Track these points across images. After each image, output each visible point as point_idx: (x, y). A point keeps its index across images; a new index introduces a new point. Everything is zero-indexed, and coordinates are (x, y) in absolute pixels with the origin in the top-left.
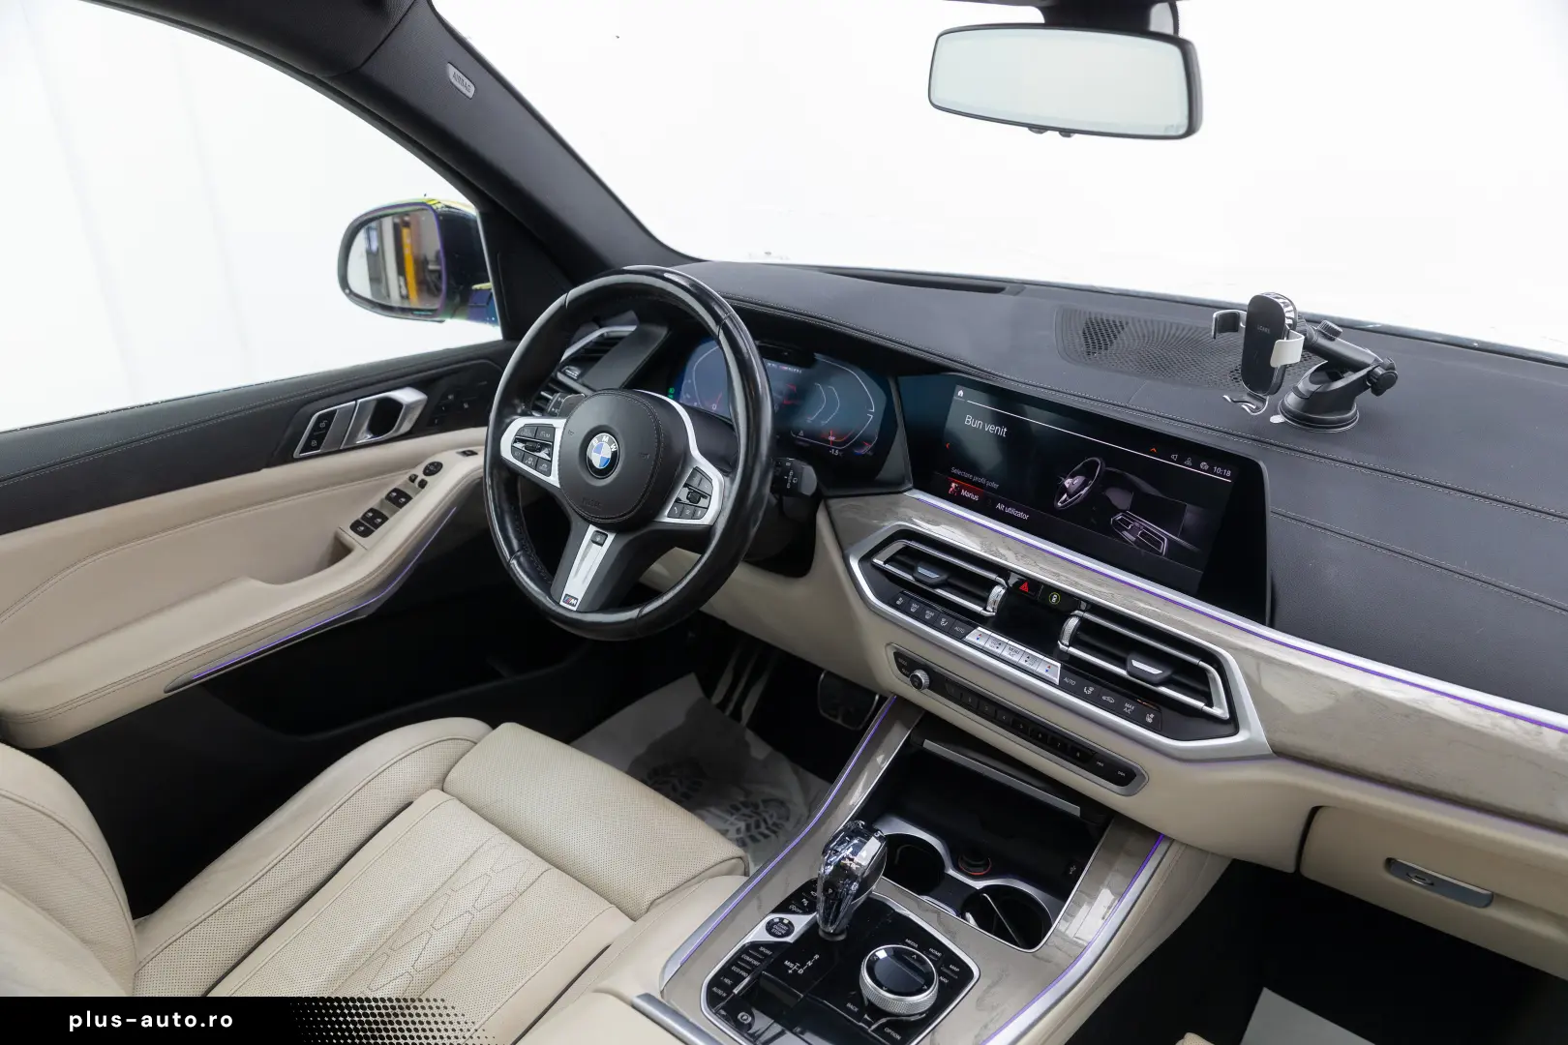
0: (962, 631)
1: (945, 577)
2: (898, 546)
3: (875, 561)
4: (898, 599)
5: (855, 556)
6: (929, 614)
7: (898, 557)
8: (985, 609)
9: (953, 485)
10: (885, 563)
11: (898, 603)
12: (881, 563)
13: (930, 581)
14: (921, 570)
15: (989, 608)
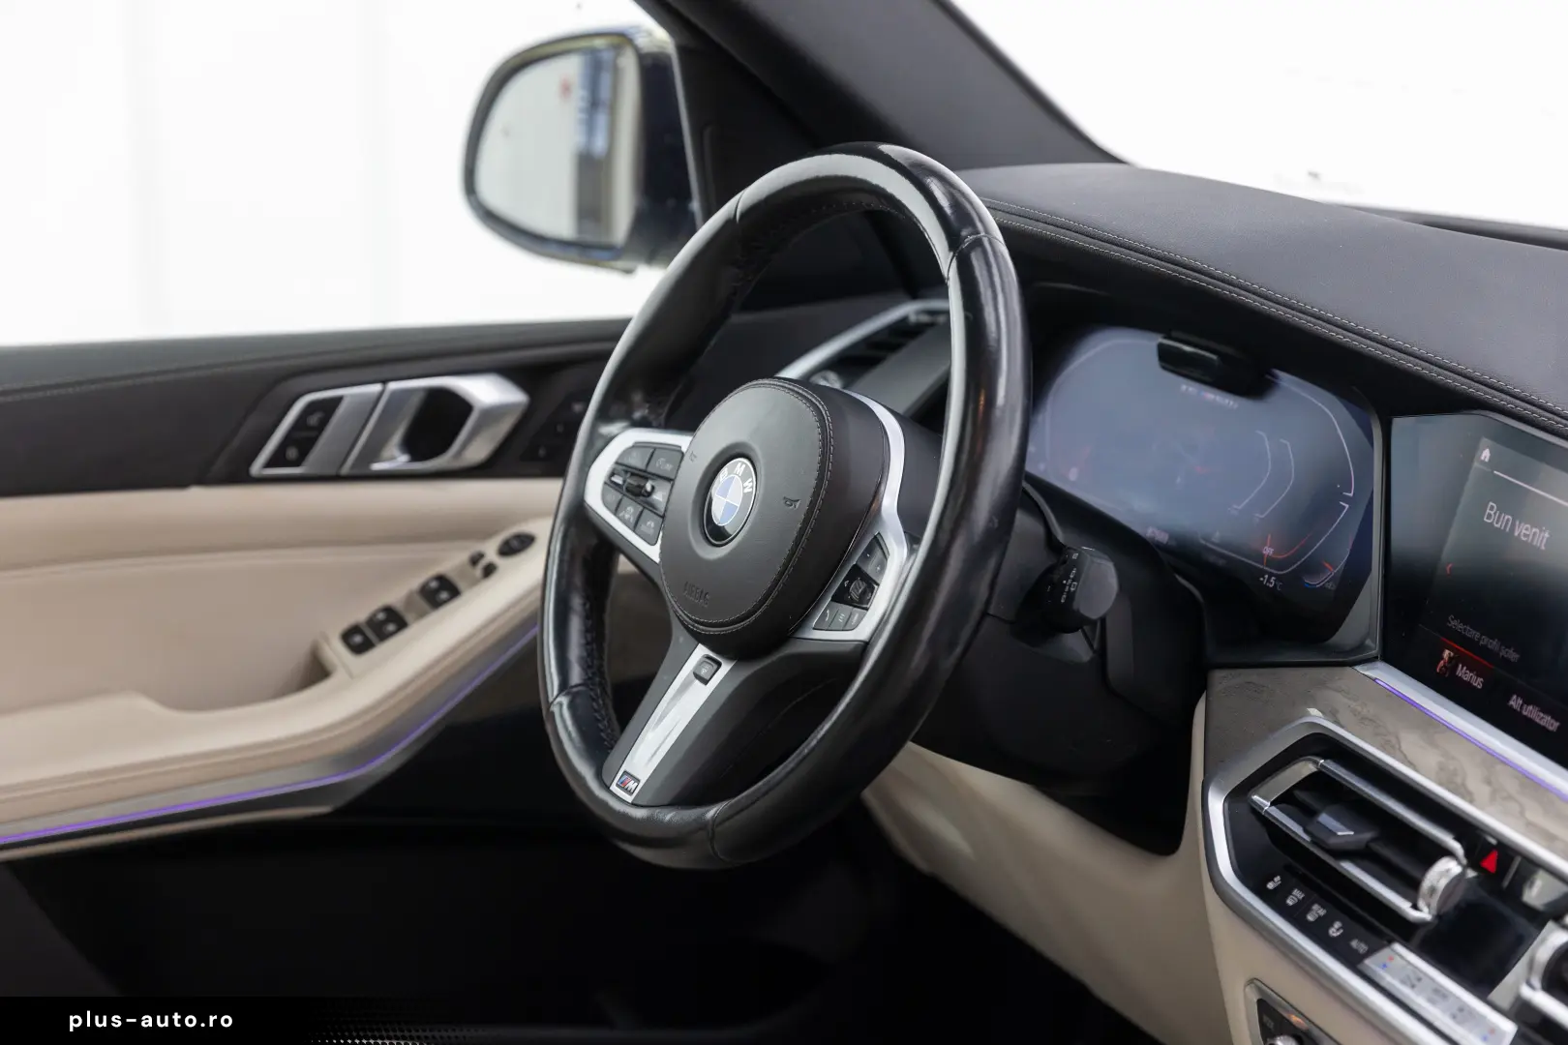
0: (1362, 948)
1: (1367, 836)
2: (1305, 768)
3: (1256, 798)
4: (1271, 879)
5: (1221, 789)
6: (1316, 912)
7: (1301, 795)
8: (1415, 907)
9: (1447, 653)
10: (1273, 804)
11: (1271, 886)
12: (1266, 805)
13: (1332, 841)
14: (1325, 819)
15: (1421, 904)
